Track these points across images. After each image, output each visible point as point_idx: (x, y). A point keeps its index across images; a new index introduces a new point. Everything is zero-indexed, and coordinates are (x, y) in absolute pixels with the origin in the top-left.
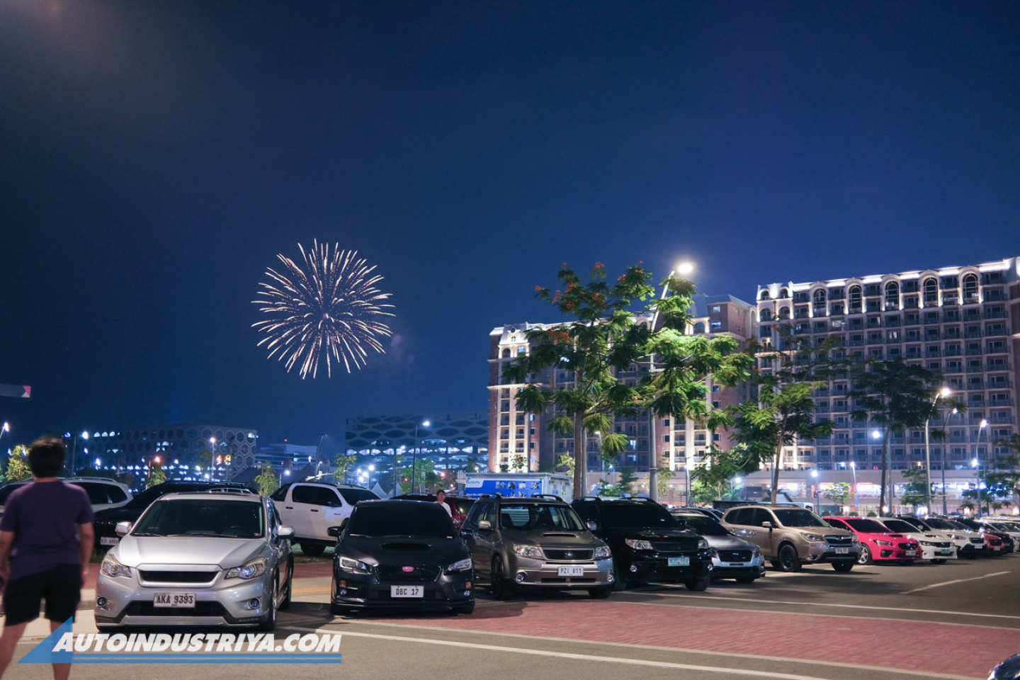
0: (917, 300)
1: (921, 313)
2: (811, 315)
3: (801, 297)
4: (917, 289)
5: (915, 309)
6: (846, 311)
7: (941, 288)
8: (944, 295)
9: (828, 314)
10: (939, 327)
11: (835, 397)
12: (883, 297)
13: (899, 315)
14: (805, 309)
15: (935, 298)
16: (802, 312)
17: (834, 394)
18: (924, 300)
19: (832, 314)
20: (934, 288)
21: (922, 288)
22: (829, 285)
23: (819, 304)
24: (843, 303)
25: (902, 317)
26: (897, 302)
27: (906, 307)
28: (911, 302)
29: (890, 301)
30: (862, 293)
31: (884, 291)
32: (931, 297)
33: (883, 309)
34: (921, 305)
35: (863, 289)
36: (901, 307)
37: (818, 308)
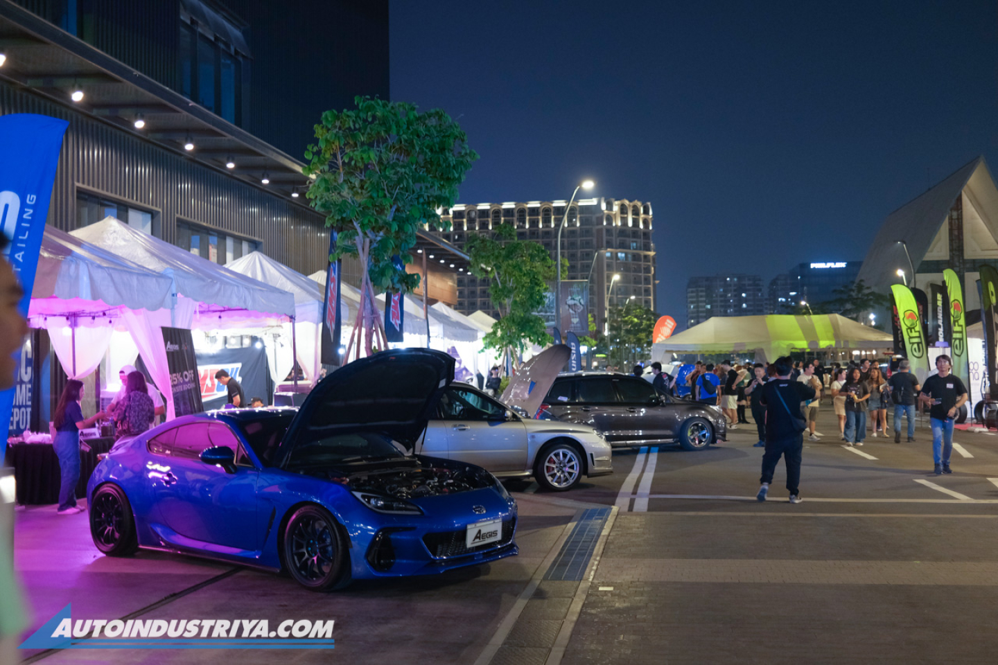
0: (538, 222)
1: (540, 231)
2: (465, 228)
3: (458, 215)
4: (538, 215)
5: (535, 229)
6: (490, 227)
7: (554, 215)
8: (555, 219)
9: (477, 228)
10: (551, 242)
11: (482, 287)
12: (515, 219)
13: (526, 232)
14: (461, 225)
15: (550, 222)
16: (459, 226)
17: (481, 285)
18: (543, 223)
19: (480, 228)
20: (549, 215)
21: (541, 214)
22: (479, 208)
23: (471, 221)
24: (488, 221)
25: (528, 233)
26: (524, 223)
27: (530, 226)
28: (534, 223)
29: (520, 221)
30: (502, 215)
31: (516, 214)
32: (547, 221)
33: (516, 227)
34: (541, 226)
35: (502, 212)
36: (527, 226)
37: (470, 223)
